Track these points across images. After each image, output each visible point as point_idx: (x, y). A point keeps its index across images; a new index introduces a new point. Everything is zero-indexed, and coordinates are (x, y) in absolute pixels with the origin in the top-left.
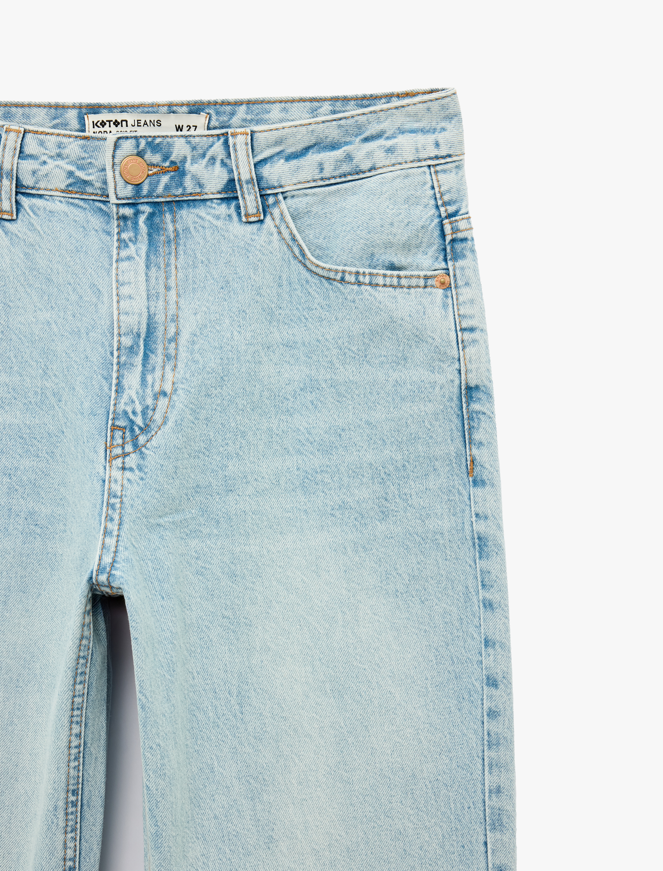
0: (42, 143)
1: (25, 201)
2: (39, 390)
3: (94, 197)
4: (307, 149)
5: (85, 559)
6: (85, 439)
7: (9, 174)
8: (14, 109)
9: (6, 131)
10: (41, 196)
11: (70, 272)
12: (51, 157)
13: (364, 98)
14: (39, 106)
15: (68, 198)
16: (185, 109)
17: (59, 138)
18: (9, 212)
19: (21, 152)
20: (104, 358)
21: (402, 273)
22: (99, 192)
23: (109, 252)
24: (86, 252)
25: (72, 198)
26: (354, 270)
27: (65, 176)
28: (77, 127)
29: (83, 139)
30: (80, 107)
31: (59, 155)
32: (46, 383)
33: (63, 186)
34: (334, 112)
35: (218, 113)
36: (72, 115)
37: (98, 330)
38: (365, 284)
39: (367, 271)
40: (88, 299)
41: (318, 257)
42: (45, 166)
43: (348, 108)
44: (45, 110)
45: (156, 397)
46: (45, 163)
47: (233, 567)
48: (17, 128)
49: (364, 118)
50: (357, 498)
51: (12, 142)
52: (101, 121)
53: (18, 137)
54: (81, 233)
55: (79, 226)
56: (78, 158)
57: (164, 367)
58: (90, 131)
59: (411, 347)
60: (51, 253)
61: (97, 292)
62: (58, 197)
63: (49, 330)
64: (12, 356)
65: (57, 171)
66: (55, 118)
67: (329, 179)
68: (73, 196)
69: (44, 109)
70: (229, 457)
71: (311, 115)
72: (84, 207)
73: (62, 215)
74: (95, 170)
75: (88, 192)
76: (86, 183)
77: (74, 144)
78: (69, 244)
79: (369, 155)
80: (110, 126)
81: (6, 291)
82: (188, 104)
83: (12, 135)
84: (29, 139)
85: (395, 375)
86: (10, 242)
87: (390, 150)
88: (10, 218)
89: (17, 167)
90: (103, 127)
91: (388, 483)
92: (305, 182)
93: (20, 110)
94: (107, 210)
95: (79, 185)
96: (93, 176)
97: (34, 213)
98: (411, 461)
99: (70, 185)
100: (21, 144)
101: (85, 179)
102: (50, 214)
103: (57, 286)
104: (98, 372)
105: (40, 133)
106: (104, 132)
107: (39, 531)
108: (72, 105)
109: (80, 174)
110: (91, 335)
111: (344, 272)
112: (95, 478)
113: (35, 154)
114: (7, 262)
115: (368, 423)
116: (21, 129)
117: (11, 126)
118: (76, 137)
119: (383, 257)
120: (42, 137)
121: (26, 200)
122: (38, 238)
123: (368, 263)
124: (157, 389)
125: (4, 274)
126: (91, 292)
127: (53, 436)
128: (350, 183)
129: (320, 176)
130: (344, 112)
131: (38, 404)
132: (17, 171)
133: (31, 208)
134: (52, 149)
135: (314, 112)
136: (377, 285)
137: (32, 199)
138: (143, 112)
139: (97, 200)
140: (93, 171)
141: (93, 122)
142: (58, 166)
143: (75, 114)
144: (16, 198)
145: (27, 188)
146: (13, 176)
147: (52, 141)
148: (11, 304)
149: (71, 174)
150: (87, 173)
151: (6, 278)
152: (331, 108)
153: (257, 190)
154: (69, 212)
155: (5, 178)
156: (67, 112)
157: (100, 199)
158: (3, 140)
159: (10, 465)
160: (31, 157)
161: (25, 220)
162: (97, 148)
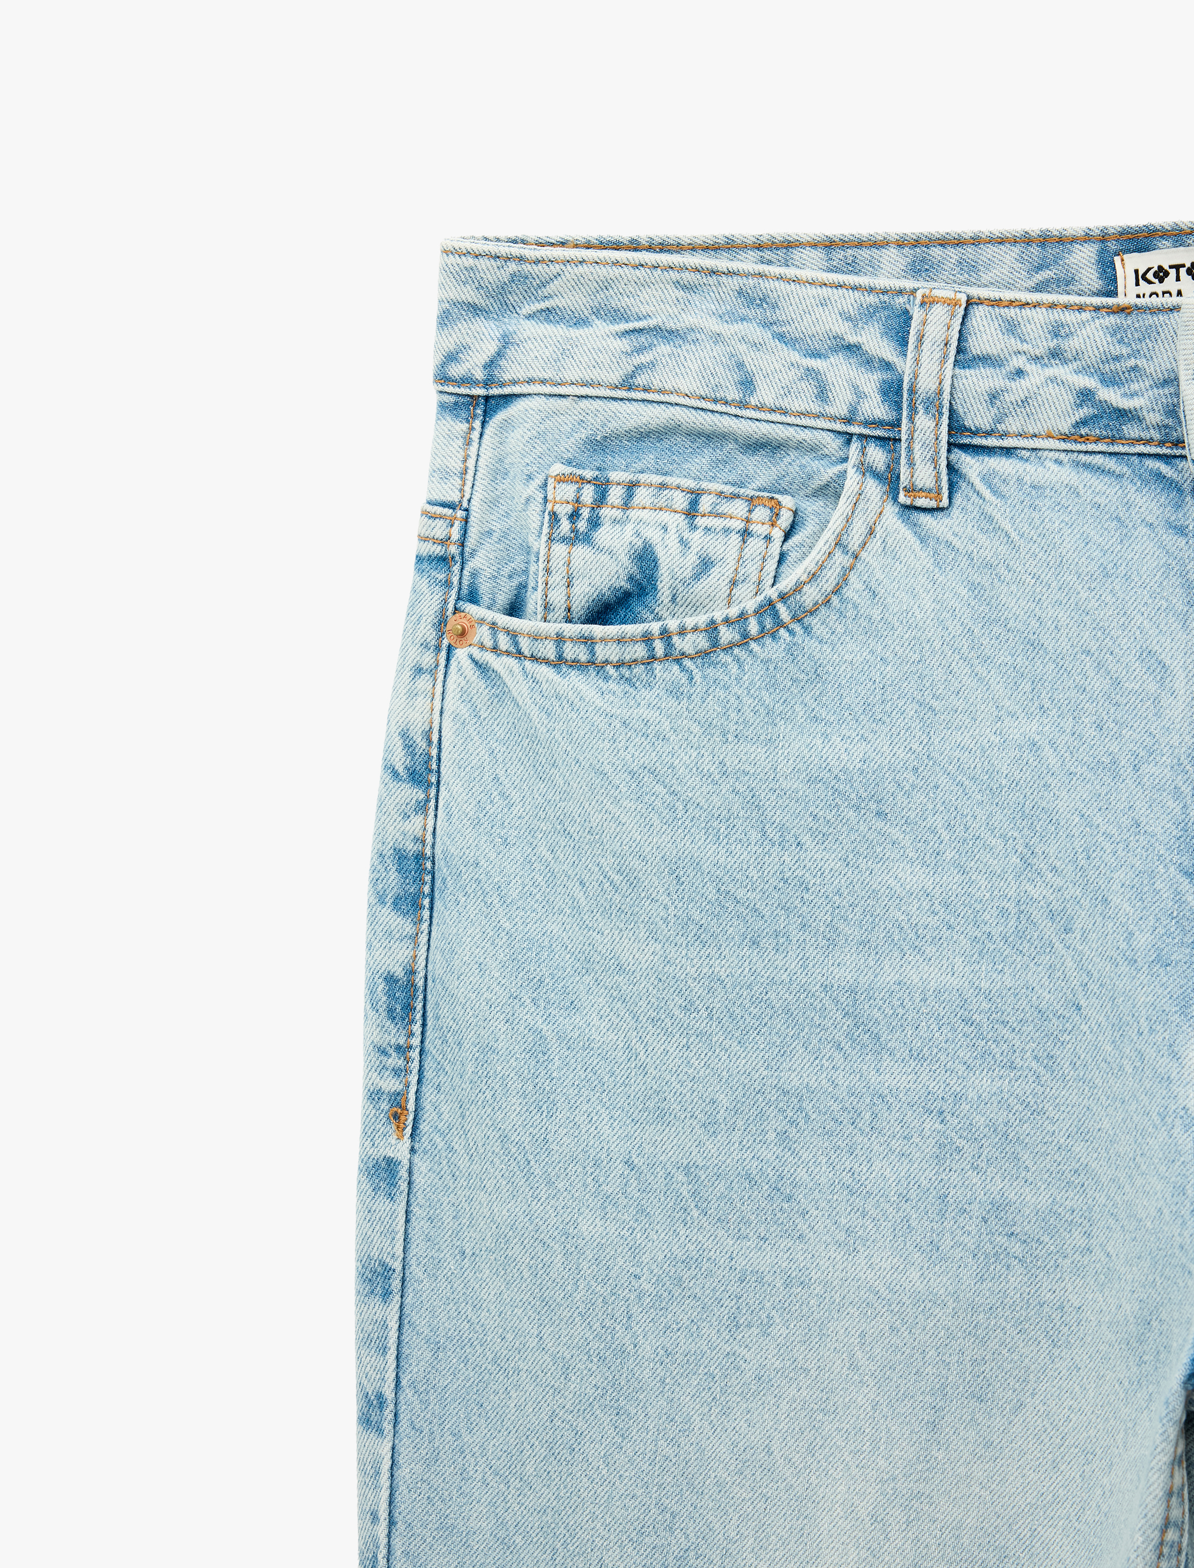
0: (1011, 328)
1: (969, 464)
2: (1011, 906)
3: (1142, 446)
5: (1155, 1324)
6: (1145, 1025)
7: (933, 404)
8: (936, 252)
9: (923, 304)
11: (1088, 626)
12: (1037, 359)
14: (1001, 241)
15: (1076, 454)
17: (1056, 314)
18: (930, 491)
19: (960, 350)
20: (1183, 825)
22: (1157, 436)
23: (1184, 573)
24: (1127, 577)
25: (1086, 452)
27: (1072, 401)
28: (1097, 284)
29: (1114, 313)
30: (1104, 237)
31: (1056, 354)
32: (1030, 889)
33: (1065, 426)
36: (1083, 258)
37: (1164, 758)
40: (1137, 687)
42: (1022, 380)
44: (1017, 249)
46: (1020, 373)
48: (951, 294)
51: (939, 328)
52: (1156, 269)
53: (953, 316)
54: (1113, 532)
55: (1107, 517)
56: (1104, 358)
58: (1128, 293)
60: (1038, 583)
61: (1159, 669)
62: (1053, 453)
63: (1036, 763)
64: (940, 826)
65: (1052, 391)
66: (1039, 268)
68: (1091, 447)
69: (1013, 248)
72: (1117, 472)
73: (1064, 493)
74: (1147, 383)
75: (1127, 436)
76: (1123, 415)
77: (1093, 326)
78: (1084, 559)
80: (1178, 279)
81: (925, 673)
83: (939, 313)
84: (979, 319)
86: (932, 560)
88: (933, 504)
89: (952, 385)
90: (1161, 281)
93: (952, 254)
94: (1175, 476)
95: (1105, 421)
96: (1141, 399)
97: (995, 492)
99: (1084, 422)
100: (960, 332)
101: (1121, 406)
102: (1034, 492)
103: (1054, 657)
104: (1169, 859)
105: (1007, 304)
106: (1164, 293)
107: (1017, 1248)
108: (1083, 234)
109: (1113, 396)
110: (1147, 771)
112: (1178, 1122)
113: (995, 353)
114: (927, 606)
116: (959, 296)
117: (934, 291)
118: (1097, 309)
120: (1012, 312)
121: (974, 461)
122: (1003, 549)
125: (919, 635)
126: (1144, 670)
127: (1051, 1016)
131: (1011, 939)
132: (952, 394)
133: (986, 479)
134: (1039, 341)
137: (987, 459)
139: (1150, 455)
140: (1142, 386)
141: (1136, 272)
142: (1053, 380)
143: (1092, 255)
144: (948, 458)
145: (975, 433)
146: (941, 406)
147: (1036, 320)
148: (935, 704)
149: (1085, 396)
150: (1128, 391)
151: (923, 645)
154: (1081, 487)
155: (921, 412)
156: (1070, 252)
157: (1159, 450)
158: (914, 324)
159: (942, 1088)
160: (985, 360)
161: (970, 507)
162: (1148, 334)
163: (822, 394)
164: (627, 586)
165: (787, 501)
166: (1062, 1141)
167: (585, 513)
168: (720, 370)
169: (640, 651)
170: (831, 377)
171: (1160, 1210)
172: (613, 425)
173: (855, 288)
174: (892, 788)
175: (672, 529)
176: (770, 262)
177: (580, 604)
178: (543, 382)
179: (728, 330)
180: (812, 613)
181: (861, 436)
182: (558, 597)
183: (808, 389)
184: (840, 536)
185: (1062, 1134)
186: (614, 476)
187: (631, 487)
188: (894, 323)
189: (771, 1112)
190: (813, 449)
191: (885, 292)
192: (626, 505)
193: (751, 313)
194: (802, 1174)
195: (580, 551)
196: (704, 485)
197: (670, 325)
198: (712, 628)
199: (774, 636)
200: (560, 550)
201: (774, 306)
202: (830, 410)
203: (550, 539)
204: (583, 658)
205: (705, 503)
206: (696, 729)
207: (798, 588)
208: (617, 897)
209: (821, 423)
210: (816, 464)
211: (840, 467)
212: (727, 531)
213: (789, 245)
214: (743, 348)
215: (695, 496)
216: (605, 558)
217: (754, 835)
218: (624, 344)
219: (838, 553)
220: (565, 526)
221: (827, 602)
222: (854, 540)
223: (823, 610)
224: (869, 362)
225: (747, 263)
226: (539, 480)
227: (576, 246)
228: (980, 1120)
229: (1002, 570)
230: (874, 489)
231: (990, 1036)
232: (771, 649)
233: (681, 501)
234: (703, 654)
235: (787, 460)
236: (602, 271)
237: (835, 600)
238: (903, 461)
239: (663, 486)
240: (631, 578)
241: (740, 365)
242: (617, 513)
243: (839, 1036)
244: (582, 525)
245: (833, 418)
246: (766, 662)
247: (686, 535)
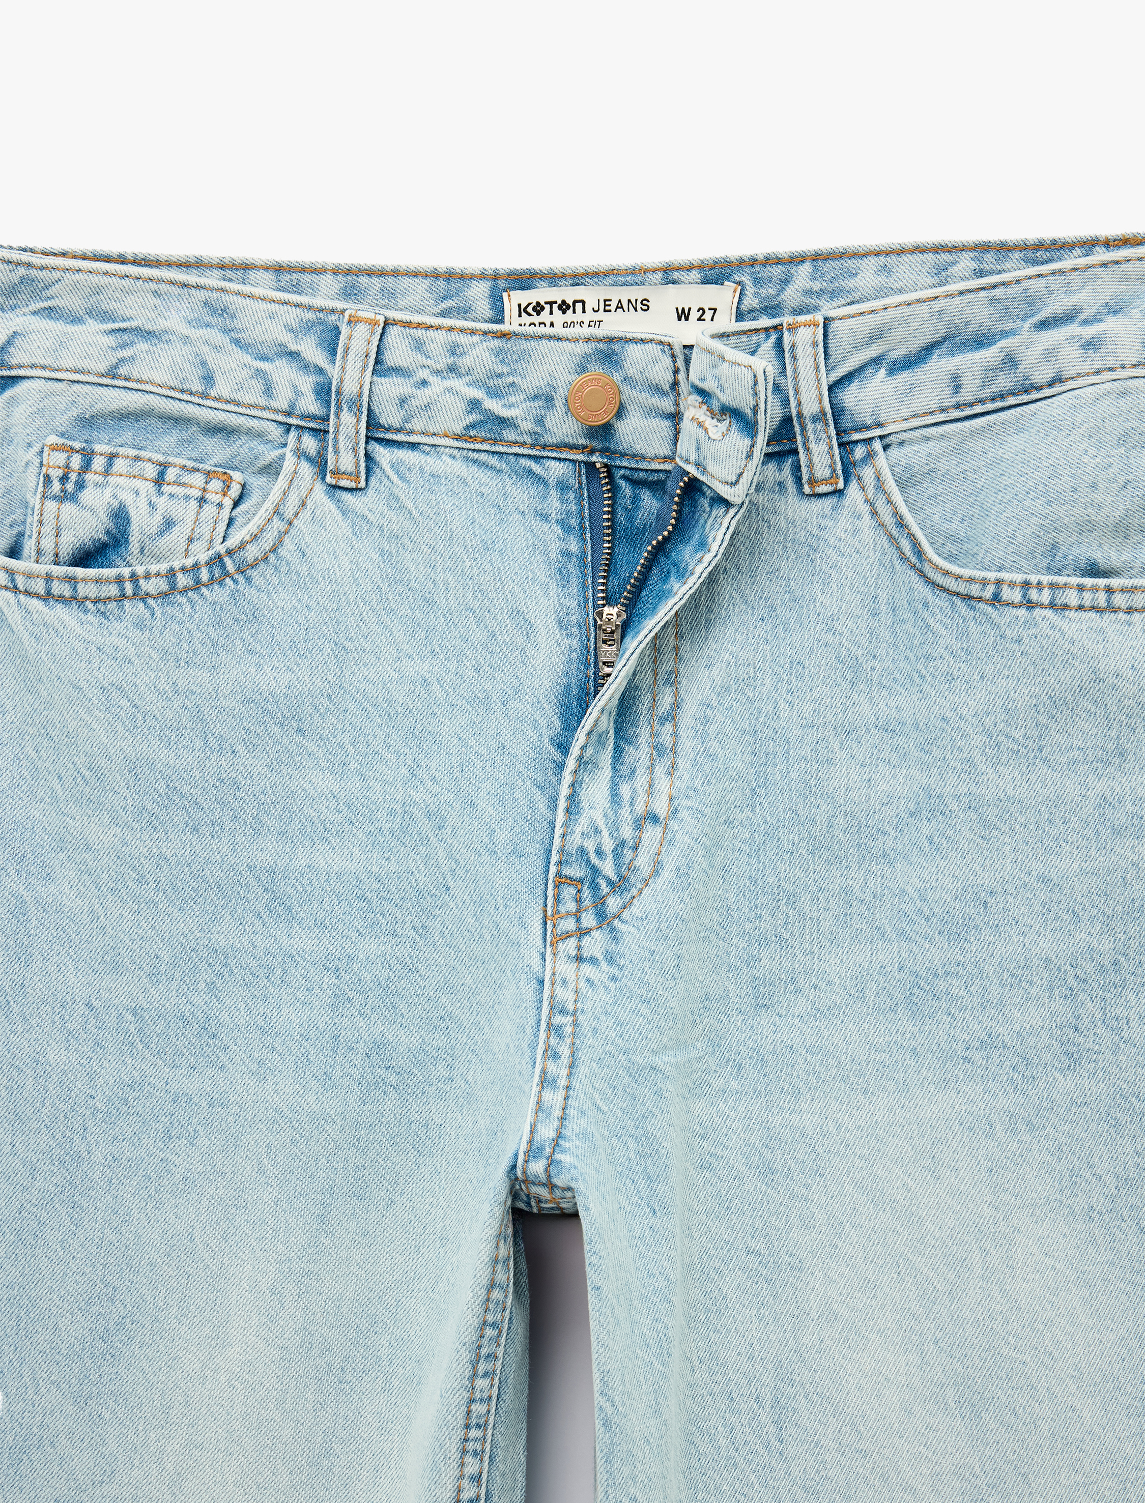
0: (419, 346)
1: (382, 454)
3: (517, 448)
4: (929, 349)
5: (500, 1134)
7: (355, 404)
8: (364, 280)
9: (349, 322)
10: (413, 446)
11: (471, 588)
12: (438, 372)
13: (1040, 246)
14: (415, 274)
15: (466, 451)
16: (695, 275)
17: (453, 336)
18: (351, 474)
19: (378, 361)
20: (539, 749)
21: (1115, 582)
22: (529, 440)
23: (546, 550)
24: (501, 551)
25: (474, 450)
26: (1019, 578)
27: (464, 409)
28: (489, 314)
29: (498, 337)
30: (496, 276)
31: (452, 369)
32: (414, 794)
33: (458, 428)
34: (980, 273)
35: (757, 281)
36: (479, 292)
37: (527, 697)
38: (1042, 606)
39: (1046, 579)
40: (508, 640)
41: (951, 558)
42: (426, 389)
43: (1008, 265)
44: (427, 282)
45: (638, 826)
46: (424, 383)
47: (768, 1155)
48: (371, 315)
49: (1042, 282)
50: (1017, 1027)
51: (361, 343)
52: (534, 304)
53: (373, 333)
54: (493, 516)
55: (489, 504)
56: (489, 375)
57: (651, 768)
58: (513, 322)
59: (1133, 730)
60: (433, 552)
61: (525, 626)
62: (448, 449)
63: (426, 696)
65: (448, 399)
66: (444, 298)
67: (971, 405)
68: (478, 446)
69: (424, 280)
70: (762, 941)
71: (936, 280)
72: (498, 468)
73: (456, 482)
74: (522, 397)
75: (506, 439)
76: (503, 422)
77: (481, 348)
78: (469, 534)
79: (1050, 354)
80: (551, 313)
81: (341, 619)
82: (701, 267)
83: (362, 330)
84: (393, 338)
85: (1101, 786)
86: (351, 529)
87: (1090, 345)
88: (353, 485)
89: (371, 390)
90: (538, 314)
91: (1082, 996)
92: (926, 414)
93: (376, 282)
94: (542, 473)
95: (489, 426)
96: (517, 409)
97: (401, 478)
98: (1132, 954)
99: (472, 426)
100: (378, 346)
101: (501, 414)
102: (432, 480)
103: (444, 613)
104: (526, 775)
105: (415, 325)
106: (540, 324)
107: (393, 1078)
108: (479, 273)
109: (494, 406)
111: (999, 583)
112: (524, 976)
113: (406, 366)
114: (345, 566)
115: (1044, 880)
116: (378, 317)
117: (359, 312)
118: (485, 333)
119: (1076, 551)
120: (419, 333)
121: (386, 451)
122: (407, 524)
123: (1045, 564)
124: (640, 809)
125: (337, 589)
127: (425, 895)
128: (1012, 411)
129: (954, 401)
130: (1000, 272)
132: (370, 397)
133: (395, 466)
134: (439, 357)
135: (941, 273)
136: (1066, 607)
137: (396, 451)
138: (615, 284)
139: (523, 456)
140: (518, 399)
141: (519, 305)
142: (449, 390)
143: (485, 290)
144: (365, 448)
145: (388, 429)
146: (361, 406)
147: (438, 340)
148: (348, 644)
149: (474, 405)
150: (507, 402)
151: (341, 597)
152: (973, 265)
153: (833, 432)
154: (469, 478)
155: (346, 410)
156: (469, 287)
157: (530, 452)
158: (342, 338)
159: (339, 951)
160: (397, 371)
161: (382, 489)
162: (524, 356)
163: (268, 390)
164: (105, 538)
165: (237, 476)
166: (431, 993)
167: (73, 477)
168: (187, 366)
169: (113, 590)
170: (275, 377)
171: (508, 1045)
172: (99, 406)
173: (297, 305)
174: (310, 710)
175: (143, 494)
176: (230, 280)
177: (66, 551)
178: (44, 367)
179: (196, 333)
180: (252, 567)
181: (298, 427)
182: (48, 544)
183: (257, 386)
184: (278, 505)
185: (431, 988)
186: (98, 448)
187: (112, 457)
188: (327, 336)
189: (203, 966)
190: (259, 435)
191: (321, 310)
192: (107, 473)
193: (214, 321)
194: (225, 1016)
195: (68, 508)
196: (171, 459)
197: (149, 327)
198: (171, 574)
199: (221, 583)
200: (51, 505)
201: (233, 316)
202: (274, 404)
203: (44, 497)
204: (68, 594)
205: (171, 474)
206: (155, 655)
207: (242, 546)
208: (88, 790)
209: (266, 414)
210: (261, 448)
211: (280, 451)
212: (187, 497)
213: (246, 267)
214: (206, 349)
215: (163, 467)
216: (87, 514)
217: (198, 743)
218: (111, 341)
219: (276, 520)
220: (56, 486)
221: (265, 559)
222: (289, 510)
223: (262, 565)
224: (306, 367)
225: (212, 279)
226: (36, 448)
227: (75, 257)
228: (367, 976)
229: (405, 540)
230: (306, 469)
231: (378, 910)
232: (218, 594)
233: (151, 471)
234: (164, 595)
235: (239, 443)
236: (95, 279)
237: (272, 557)
238: (330, 449)
239: (137, 458)
240: (108, 532)
241: (204, 363)
242: (99, 479)
243: (260, 907)
244: (70, 487)
245: (276, 411)
246: (213, 604)
247: (154, 499)
